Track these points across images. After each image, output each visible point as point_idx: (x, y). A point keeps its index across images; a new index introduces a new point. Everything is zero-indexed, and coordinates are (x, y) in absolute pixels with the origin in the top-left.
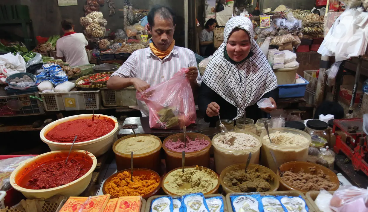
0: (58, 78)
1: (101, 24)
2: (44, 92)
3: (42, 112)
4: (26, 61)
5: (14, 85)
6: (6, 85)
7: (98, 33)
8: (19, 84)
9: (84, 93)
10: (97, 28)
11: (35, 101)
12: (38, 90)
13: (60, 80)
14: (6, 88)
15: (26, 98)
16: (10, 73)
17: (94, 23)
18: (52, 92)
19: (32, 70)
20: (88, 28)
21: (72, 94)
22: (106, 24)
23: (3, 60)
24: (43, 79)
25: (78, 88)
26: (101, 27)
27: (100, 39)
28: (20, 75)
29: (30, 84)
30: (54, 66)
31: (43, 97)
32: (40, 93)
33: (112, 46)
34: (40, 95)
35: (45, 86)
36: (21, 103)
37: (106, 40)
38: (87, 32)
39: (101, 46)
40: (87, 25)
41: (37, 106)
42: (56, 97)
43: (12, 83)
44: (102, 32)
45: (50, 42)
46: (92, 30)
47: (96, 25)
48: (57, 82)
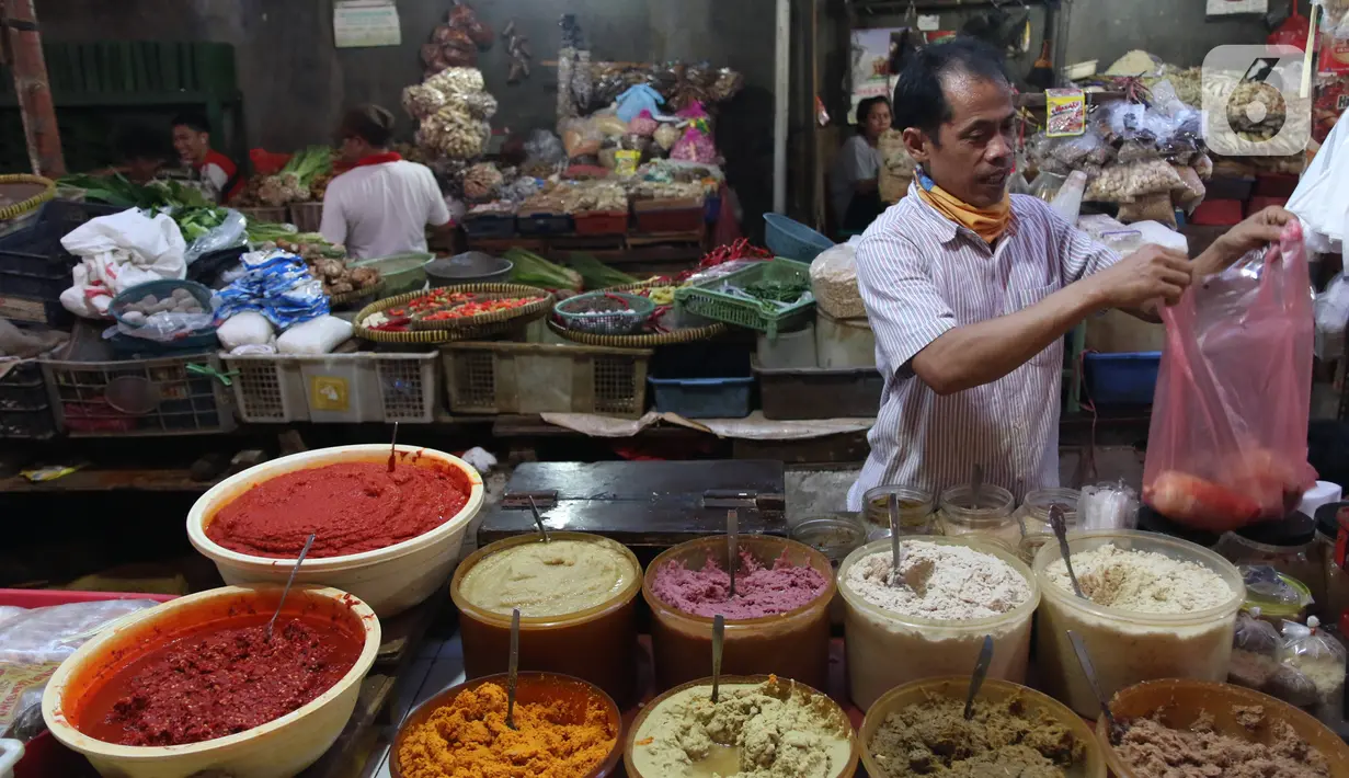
0: (290, 303)
1: (474, 112)
2: (239, 352)
3: (225, 426)
4: (189, 240)
5: (134, 325)
6: (107, 321)
7: (463, 142)
8: (152, 320)
9: (382, 361)
10: (460, 126)
11: (203, 383)
12: (218, 344)
13: (298, 312)
14: (107, 334)
15: (173, 370)
16: (128, 278)
17: (450, 108)
18: (266, 352)
19: (208, 270)
20: (428, 125)
21: (339, 362)
22: (491, 111)
23: (108, 233)
24: (238, 305)
25: (361, 341)
26: (475, 123)
27: (470, 163)
28: (161, 289)
29: (193, 321)
30: (281, 260)
31: (234, 371)
32: (223, 355)
33: (510, 190)
34: (224, 365)
35: (245, 332)
36: (155, 390)
37: (489, 168)
38: (423, 138)
39: (469, 185)
40: (427, 113)
41: (212, 403)
42: (281, 374)
43: (130, 315)
44: (474, 139)
45: (296, 169)
46: (441, 130)
47: (458, 116)
48: (288, 316)
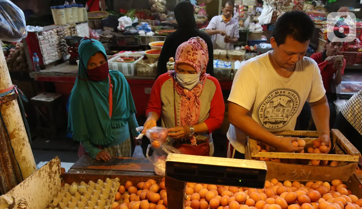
0: (148, 29)
1: (162, 3)
2: (141, 35)
3: (138, 45)
4: (132, 21)
5: (128, 31)
6: (124, 31)
7: (160, 9)
8: (131, 31)
9: (159, 37)
10: (160, 6)
11: (136, 39)
12: (138, 34)
14: (124, 32)
15: (132, 37)
16: (126, 25)
17: (158, 3)
18: (144, 35)
19: (134, 25)
20: (154, 6)
21: (154, 37)
22: (165, 4)
23: (123, 19)
24: (141, 29)
25: (156, 35)
26: (163, 6)
27: (161, 13)
28: (130, 27)
29: (136, 31)
30: (146, 24)
31: (140, 38)
32: (139, 36)
33: (168, 19)
34: (139, 37)
35: (142, 33)
36: (130, 40)
37: (164, 14)
38: (153, 8)
39: (161, 18)
40: (154, 3)
41: (137, 42)
42: (146, 39)
43: (128, 30)
44: (162, 9)
46: (156, 7)
47: (160, 4)
48: (147, 31)
